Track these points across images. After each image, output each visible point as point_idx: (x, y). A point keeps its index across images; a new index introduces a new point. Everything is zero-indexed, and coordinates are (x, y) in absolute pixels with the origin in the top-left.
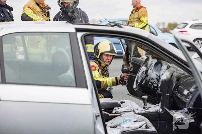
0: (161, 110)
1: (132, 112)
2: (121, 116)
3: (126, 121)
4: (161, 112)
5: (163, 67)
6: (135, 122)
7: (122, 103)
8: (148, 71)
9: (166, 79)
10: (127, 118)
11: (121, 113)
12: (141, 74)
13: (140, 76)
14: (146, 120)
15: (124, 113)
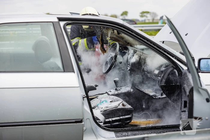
0: (132, 90)
1: (106, 94)
2: (97, 98)
3: (102, 102)
4: (133, 92)
5: (129, 52)
6: (111, 102)
7: (96, 86)
8: (117, 56)
9: (135, 62)
10: (103, 100)
11: (96, 96)
12: (110, 59)
13: (109, 62)
14: (120, 100)
15: (98, 95)
